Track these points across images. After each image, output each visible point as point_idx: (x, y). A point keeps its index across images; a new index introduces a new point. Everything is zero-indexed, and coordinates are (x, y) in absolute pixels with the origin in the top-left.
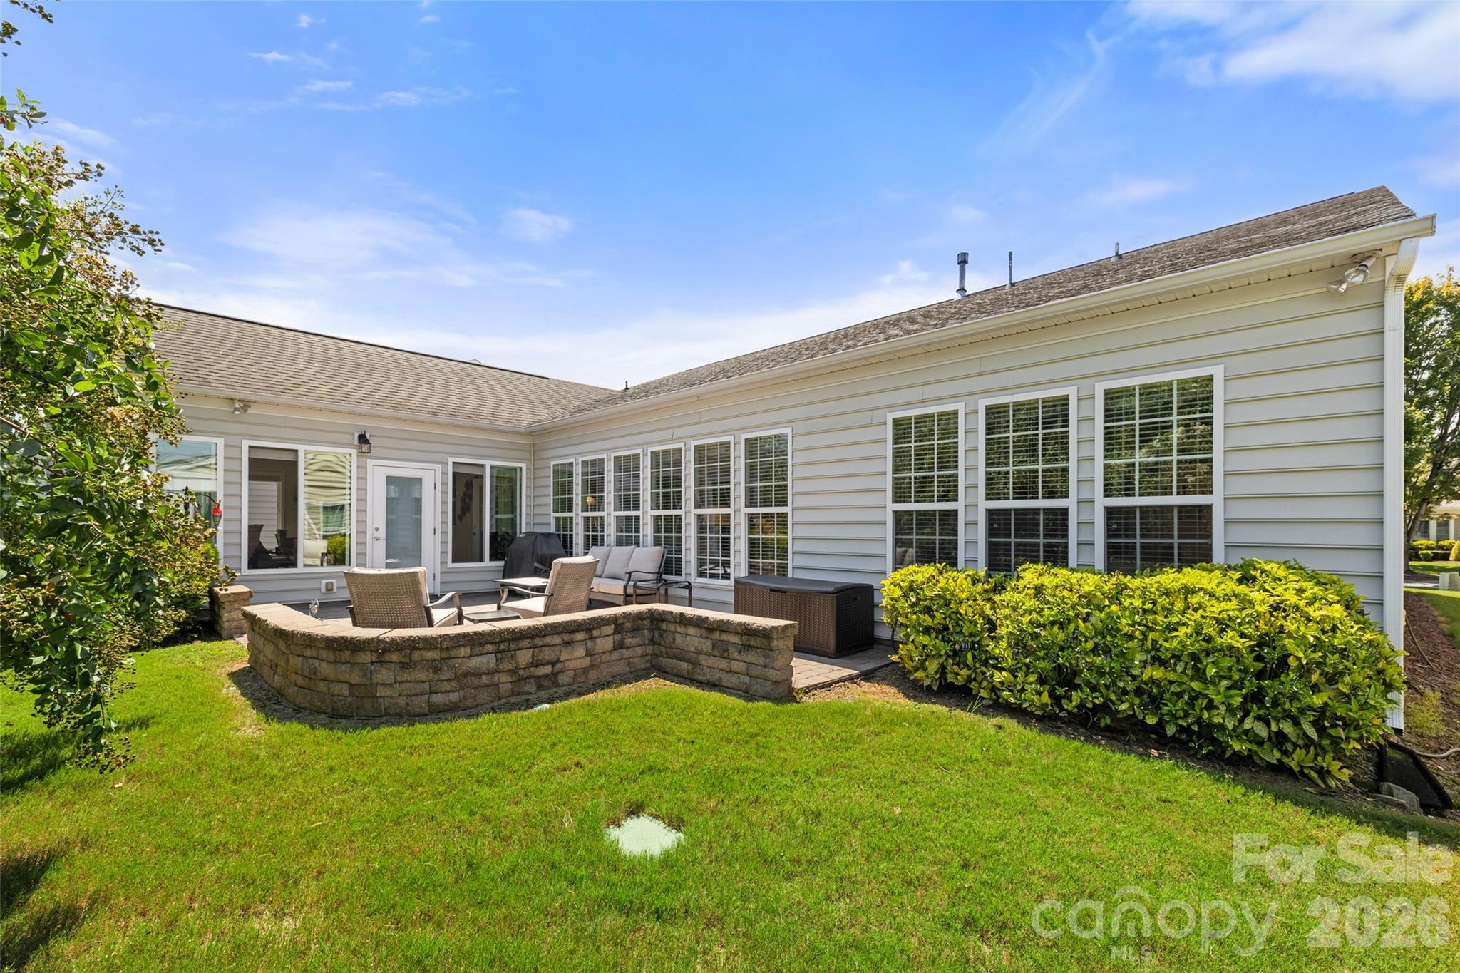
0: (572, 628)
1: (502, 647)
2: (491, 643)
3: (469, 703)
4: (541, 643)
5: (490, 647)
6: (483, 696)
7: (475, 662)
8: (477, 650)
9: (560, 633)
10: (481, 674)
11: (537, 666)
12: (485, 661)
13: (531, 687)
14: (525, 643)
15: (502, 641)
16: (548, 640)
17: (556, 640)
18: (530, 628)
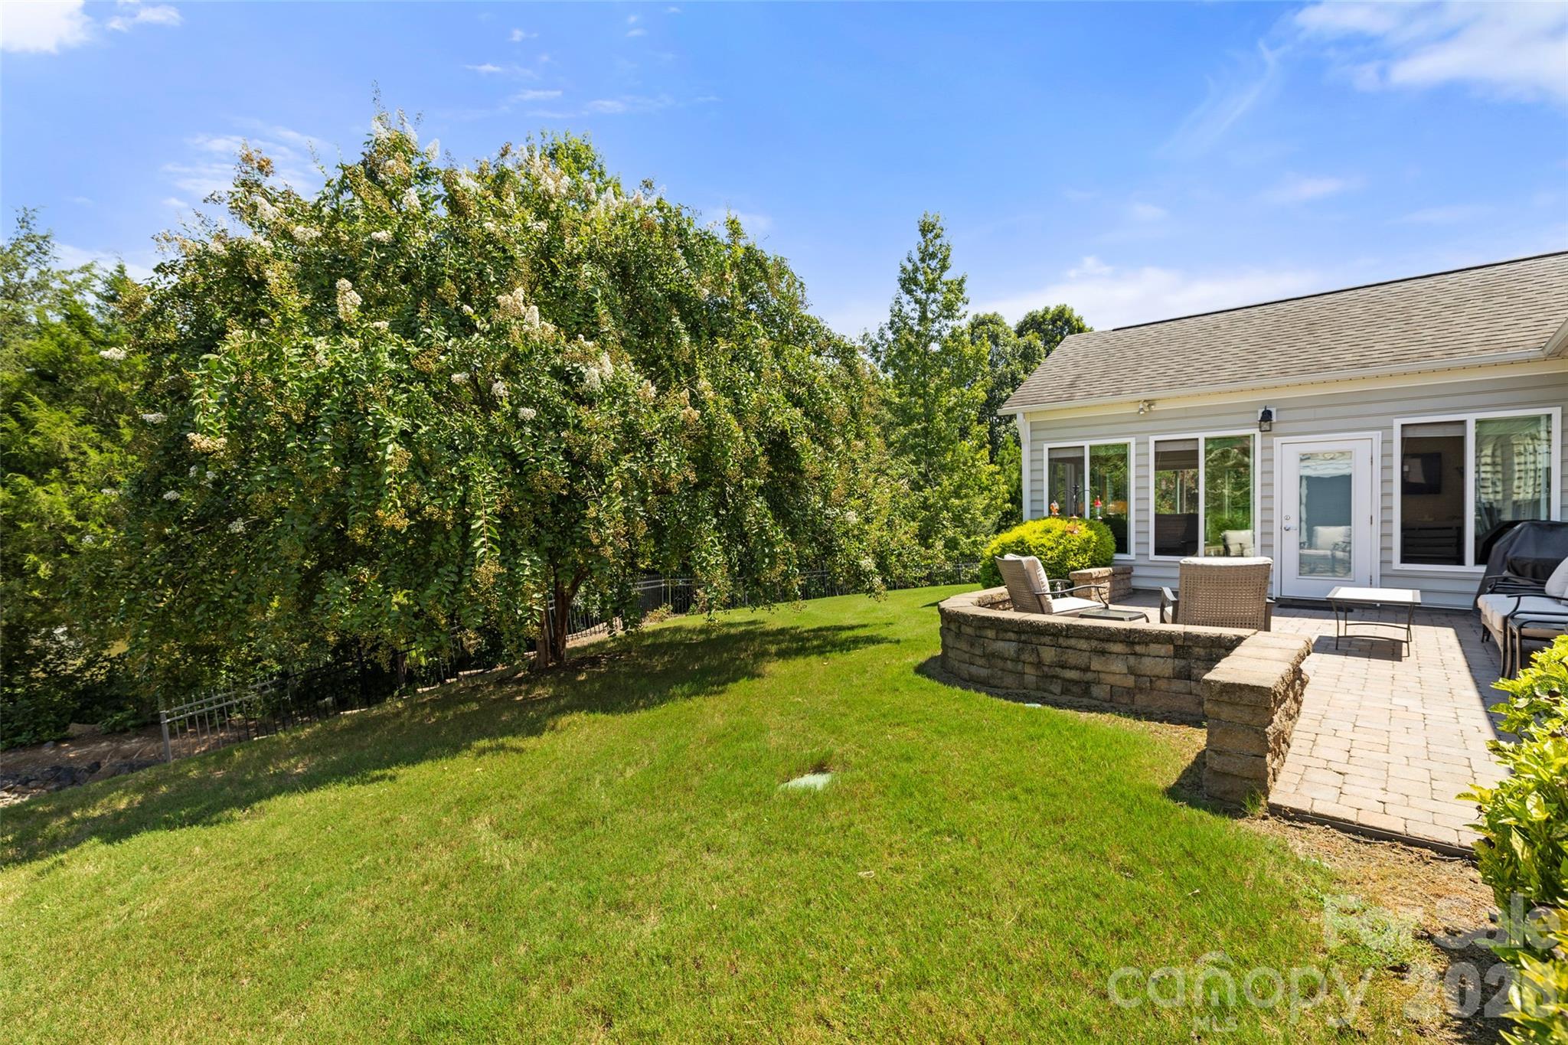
0: (1101, 635)
1: (1023, 638)
2: (1013, 632)
3: (996, 682)
4: (1064, 644)
5: (1012, 636)
6: (1009, 680)
7: (1000, 645)
8: (1001, 636)
9: (1087, 638)
10: (1007, 659)
11: (1063, 667)
12: (1008, 648)
13: (1056, 688)
14: (1047, 639)
15: (1024, 632)
16: (1073, 642)
17: (1083, 644)
18: (1048, 624)
